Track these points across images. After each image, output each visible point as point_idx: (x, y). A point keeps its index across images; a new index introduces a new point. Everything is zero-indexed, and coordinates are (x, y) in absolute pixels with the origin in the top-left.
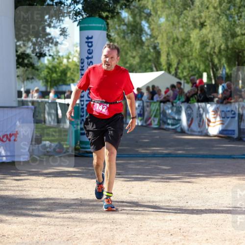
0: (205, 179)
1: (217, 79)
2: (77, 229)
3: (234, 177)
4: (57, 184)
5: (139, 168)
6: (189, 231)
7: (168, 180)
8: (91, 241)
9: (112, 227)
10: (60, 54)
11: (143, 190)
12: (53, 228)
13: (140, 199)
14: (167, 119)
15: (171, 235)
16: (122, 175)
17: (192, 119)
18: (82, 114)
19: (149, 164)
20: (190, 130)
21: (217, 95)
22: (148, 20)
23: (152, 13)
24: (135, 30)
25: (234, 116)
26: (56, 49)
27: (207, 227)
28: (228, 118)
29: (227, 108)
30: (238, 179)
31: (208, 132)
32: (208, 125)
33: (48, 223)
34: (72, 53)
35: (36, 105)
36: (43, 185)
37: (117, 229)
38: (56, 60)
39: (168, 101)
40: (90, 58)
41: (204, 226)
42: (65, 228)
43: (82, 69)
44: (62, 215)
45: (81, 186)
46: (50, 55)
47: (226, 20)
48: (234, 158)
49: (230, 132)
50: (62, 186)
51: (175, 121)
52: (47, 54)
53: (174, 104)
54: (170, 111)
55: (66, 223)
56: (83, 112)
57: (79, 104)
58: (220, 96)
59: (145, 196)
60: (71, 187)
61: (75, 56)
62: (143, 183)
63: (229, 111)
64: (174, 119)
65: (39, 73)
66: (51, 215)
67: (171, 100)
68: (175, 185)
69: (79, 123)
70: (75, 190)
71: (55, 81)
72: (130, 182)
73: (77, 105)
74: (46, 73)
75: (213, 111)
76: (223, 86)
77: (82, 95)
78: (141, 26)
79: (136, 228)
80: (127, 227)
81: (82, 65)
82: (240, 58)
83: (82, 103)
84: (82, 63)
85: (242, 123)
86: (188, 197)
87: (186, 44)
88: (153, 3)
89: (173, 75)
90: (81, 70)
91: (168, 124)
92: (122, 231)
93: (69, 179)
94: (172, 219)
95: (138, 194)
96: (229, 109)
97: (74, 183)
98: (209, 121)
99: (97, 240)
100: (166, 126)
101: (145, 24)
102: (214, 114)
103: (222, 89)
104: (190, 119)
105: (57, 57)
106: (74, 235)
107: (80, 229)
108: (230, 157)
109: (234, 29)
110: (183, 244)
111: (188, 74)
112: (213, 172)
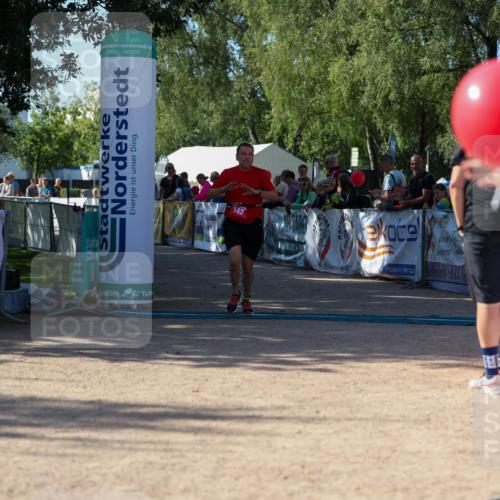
0: (354, 364)
1: (379, 161)
2: (91, 465)
3: (414, 362)
4: (53, 371)
5: (220, 341)
6: (320, 471)
7: (278, 366)
8: (121, 488)
9: (164, 461)
10: (60, 105)
11: (226, 386)
12: (42, 461)
13: (221, 403)
14: (276, 240)
15: (286, 478)
16: (184, 354)
17: (328, 242)
18: (104, 229)
19: (241, 333)
20: (323, 263)
21: (380, 193)
22: (241, 37)
23: (249, 23)
24: (213, 58)
25: (414, 236)
26: (52, 93)
27: (357, 463)
28: (402, 240)
29: (400, 220)
30: (422, 365)
31: (360, 269)
32: (361, 255)
33: (33, 450)
34: (84, 102)
35: (8, 207)
36: (22, 373)
37: (173, 465)
38: (50, 116)
39: (279, 204)
40: (122, 113)
41: (352, 460)
42: (67, 461)
43: (105, 136)
44: (61, 435)
45: (101, 375)
46: (38, 107)
47: (400, 40)
48: (412, 323)
49: (405, 270)
50: (61, 376)
51: (293, 245)
52: (32, 104)
53: (292, 211)
54: (283, 225)
55: (69, 451)
56: (106, 224)
57: (96, 207)
58: (386, 195)
59: (232, 399)
60: (80, 377)
61: (88, 110)
62: (227, 370)
63: (404, 227)
64: (291, 241)
65: (15, 142)
66: (38, 435)
67: (285, 203)
68: (293, 377)
69: (98, 245)
70: (87, 383)
71: (47, 159)
72: (201, 369)
73: (95, 210)
74: (29, 143)
75: (371, 227)
76: (392, 176)
77: (105, 190)
78: (226, 51)
79: (213, 465)
80: (195, 462)
81: (106, 128)
82: (428, 119)
83: (105, 205)
84: (106, 124)
85: (430, 252)
86: (318, 402)
87: (318, 88)
88: (251, 4)
89: (290, 151)
90: (103, 137)
91: (279, 252)
92: (184, 469)
93: (75, 360)
94: (287, 445)
95: (216, 394)
96: (404, 222)
97: (86, 370)
98: (363, 246)
99: (133, 487)
100: (274, 256)
101: (233, 46)
102: (373, 233)
103: (390, 182)
104: (325, 243)
105: (53, 111)
106: (87, 477)
107: (97, 464)
108: (405, 320)
109: (416, 60)
110: (309, 497)
111: (321, 150)
112: (371, 351)
